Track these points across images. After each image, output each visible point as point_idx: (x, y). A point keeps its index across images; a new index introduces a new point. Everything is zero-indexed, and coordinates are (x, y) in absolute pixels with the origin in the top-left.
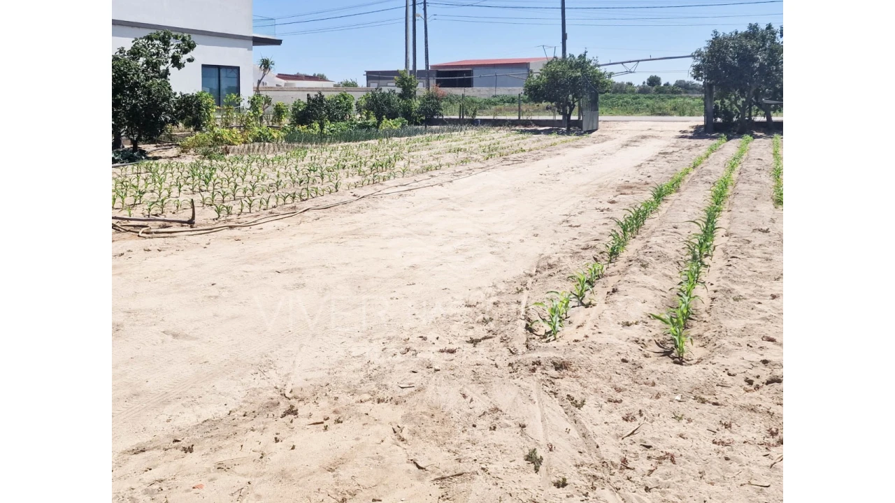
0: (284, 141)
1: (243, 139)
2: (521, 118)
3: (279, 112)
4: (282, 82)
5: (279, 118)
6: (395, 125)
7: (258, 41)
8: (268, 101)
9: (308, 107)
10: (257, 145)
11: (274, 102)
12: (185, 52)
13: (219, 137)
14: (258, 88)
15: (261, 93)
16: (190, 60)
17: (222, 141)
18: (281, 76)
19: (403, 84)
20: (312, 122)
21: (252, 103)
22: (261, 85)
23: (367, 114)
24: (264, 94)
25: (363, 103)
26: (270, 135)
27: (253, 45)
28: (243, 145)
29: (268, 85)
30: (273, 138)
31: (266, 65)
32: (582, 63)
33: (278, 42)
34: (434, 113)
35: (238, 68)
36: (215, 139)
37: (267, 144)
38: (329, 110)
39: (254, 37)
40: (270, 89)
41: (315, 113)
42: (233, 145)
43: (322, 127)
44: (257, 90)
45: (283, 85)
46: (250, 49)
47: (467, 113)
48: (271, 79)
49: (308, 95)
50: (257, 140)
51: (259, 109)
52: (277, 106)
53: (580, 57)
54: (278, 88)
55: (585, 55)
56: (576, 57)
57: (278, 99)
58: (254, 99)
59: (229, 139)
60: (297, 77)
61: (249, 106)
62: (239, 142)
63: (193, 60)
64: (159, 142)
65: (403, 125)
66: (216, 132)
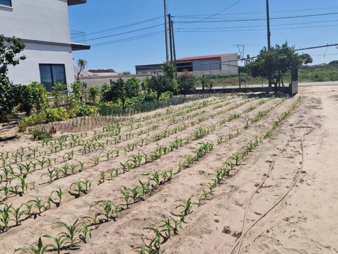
0: (98, 114)
1: (68, 116)
2: (241, 87)
3: (93, 93)
4: (92, 74)
5: (93, 97)
6: (166, 96)
7: (75, 47)
8: (85, 85)
9: (114, 88)
10: (79, 118)
11: (89, 86)
12: (17, 51)
13: (50, 115)
14: (78, 77)
15: (80, 80)
16: (23, 58)
17: (53, 118)
18: (90, 71)
19: (167, 70)
20: (117, 99)
21: (74, 88)
22: (80, 76)
23: (148, 90)
24: (81, 81)
25: (146, 84)
26: (88, 110)
27: (73, 50)
28: (69, 120)
29: (84, 76)
30: (91, 112)
31: (82, 63)
32: (286, 50)
33: (88, 48)
34: (190, 87)
35: (63, 65)
36: (48, 117)
37: (87, 117)
38: (127, 90)
39: (72, 44)
40: (86, 78)
41: (119, 93)
42: (61, 120)
43: (123, 101)
44: (78, 79)
45: (92, 76)
46: (70, 52)
47: (207, 86)
48: (85, 72)
49: (111, 80)
50: (79, 115)
51: (79, 92)
52: (91, 89)
53: (283, 46)
54: (90, 78)
55: (286, 45)
56: (281, 46)
57: (91, 84)
58: (75, 85)
59: (58, 116)
60: (99, 71)
61: (72, 90)
62: (65, 118)
63: (25, 58)
64: (6, 121)
65: (171, 96)
66: (48, 111)
